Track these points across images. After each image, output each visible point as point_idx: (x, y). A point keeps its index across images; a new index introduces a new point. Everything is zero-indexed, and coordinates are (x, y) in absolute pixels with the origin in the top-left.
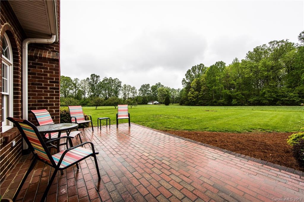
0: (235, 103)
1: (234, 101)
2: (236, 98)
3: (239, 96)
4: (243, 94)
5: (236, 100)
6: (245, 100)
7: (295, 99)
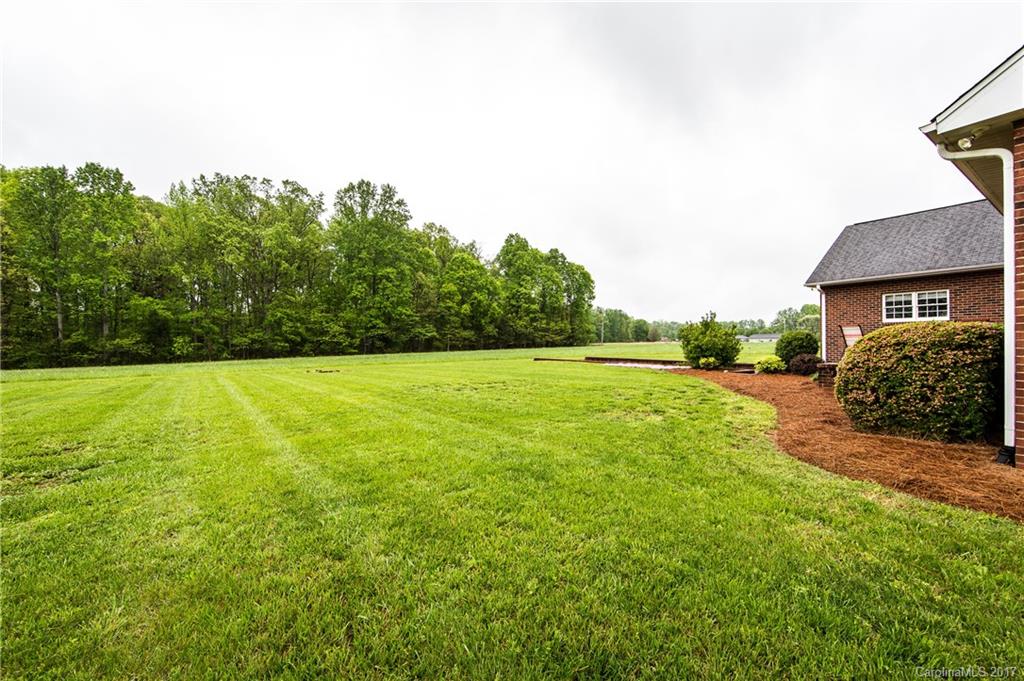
0: (185, 352)
1: (180, 344)
2: (189, 333)
3: (204, 324)
4: (214, 321)
5: (188, 339)
6: (221, 341)
7: (341, 338)
